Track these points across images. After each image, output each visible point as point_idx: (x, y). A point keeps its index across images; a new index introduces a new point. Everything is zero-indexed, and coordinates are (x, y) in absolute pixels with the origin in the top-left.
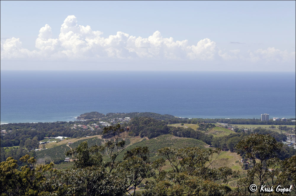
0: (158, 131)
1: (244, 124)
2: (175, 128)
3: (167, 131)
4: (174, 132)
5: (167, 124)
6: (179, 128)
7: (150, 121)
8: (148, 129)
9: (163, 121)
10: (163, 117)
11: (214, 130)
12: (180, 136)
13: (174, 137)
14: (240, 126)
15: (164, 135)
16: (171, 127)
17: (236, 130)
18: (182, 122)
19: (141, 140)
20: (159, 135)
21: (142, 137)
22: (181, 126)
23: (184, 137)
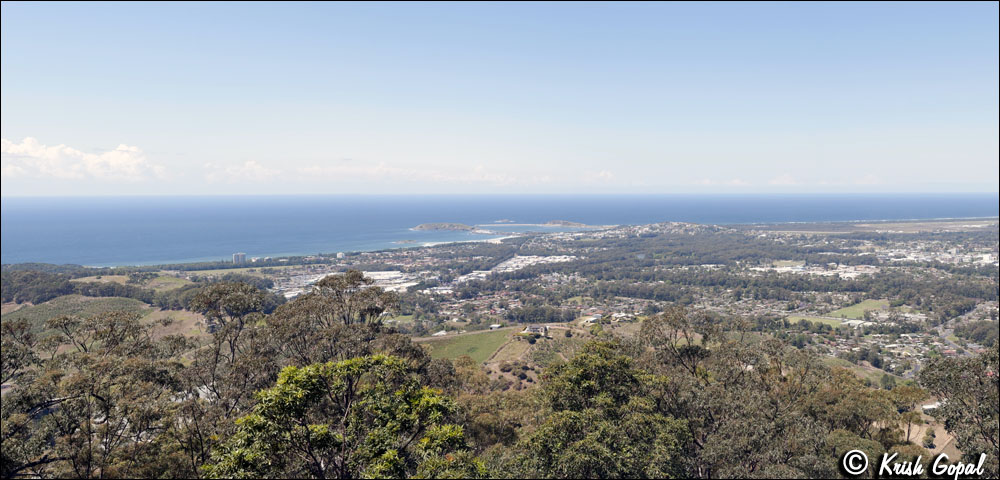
0: (51, 292)
1: (206, 269)
2: (85, 283)
3: (69, 289)
4: (82, 290)
5: (70, 278)
6: (92, 284)
7: (34, 276)
8: (30, 290)
9: (60, 274)
10: (61, 269)
11: (156, 281)
12: (94, 296)
13: (84, 298)
14: (199, 274)
15: (64, 297)
16: (78, 283)
17: (195, 279)
18: (98, 274)
19: (19, 307)
20: (54, 297)
21: (20, 302)
22: (96, 280)
23: (103, 296)
